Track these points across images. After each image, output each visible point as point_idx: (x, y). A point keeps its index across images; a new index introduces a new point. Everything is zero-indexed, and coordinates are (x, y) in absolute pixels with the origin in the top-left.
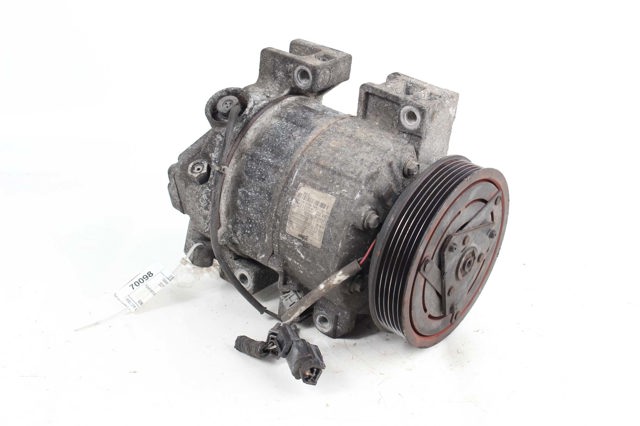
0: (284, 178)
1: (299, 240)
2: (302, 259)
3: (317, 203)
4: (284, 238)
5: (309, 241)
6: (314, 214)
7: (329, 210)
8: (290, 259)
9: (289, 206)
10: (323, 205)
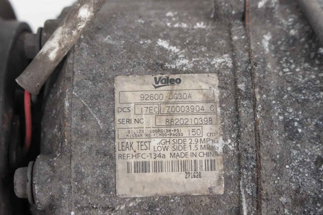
0: (267, 188)
1: (175, 71)
2: (165, 38)
3: (158, 167)
4: (218, 61)
5: (150, 79)
6: (155, 142)
7: (120, 165)
8: (200, 25)
9: (225, 132)
10: (143, 167)
